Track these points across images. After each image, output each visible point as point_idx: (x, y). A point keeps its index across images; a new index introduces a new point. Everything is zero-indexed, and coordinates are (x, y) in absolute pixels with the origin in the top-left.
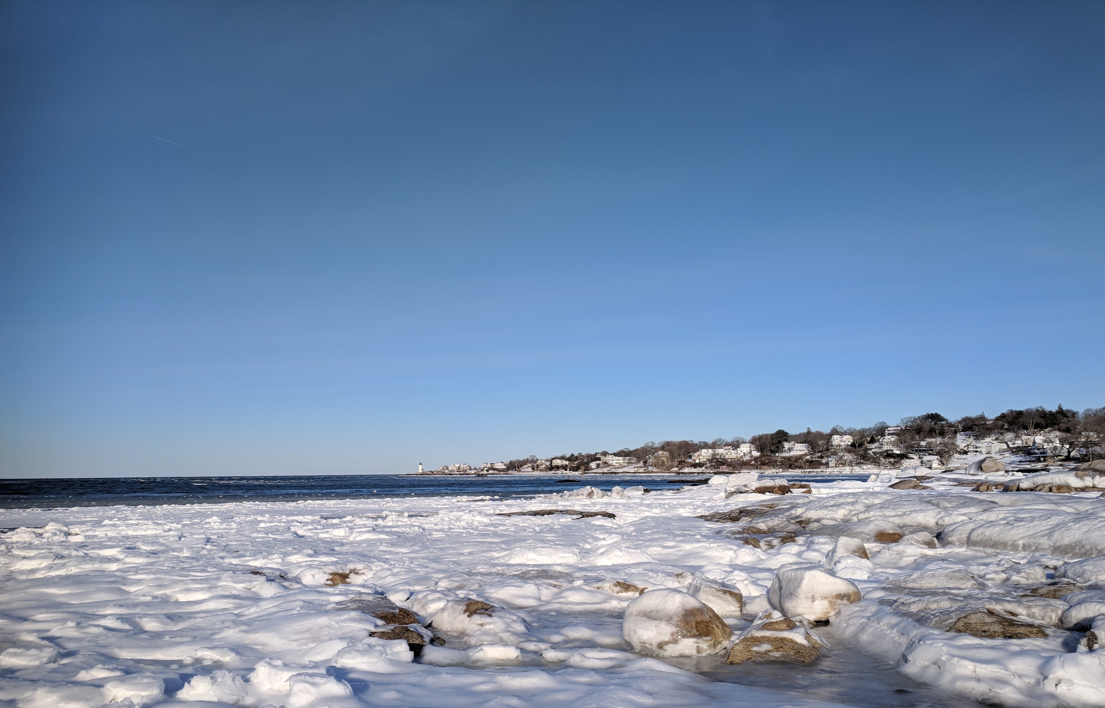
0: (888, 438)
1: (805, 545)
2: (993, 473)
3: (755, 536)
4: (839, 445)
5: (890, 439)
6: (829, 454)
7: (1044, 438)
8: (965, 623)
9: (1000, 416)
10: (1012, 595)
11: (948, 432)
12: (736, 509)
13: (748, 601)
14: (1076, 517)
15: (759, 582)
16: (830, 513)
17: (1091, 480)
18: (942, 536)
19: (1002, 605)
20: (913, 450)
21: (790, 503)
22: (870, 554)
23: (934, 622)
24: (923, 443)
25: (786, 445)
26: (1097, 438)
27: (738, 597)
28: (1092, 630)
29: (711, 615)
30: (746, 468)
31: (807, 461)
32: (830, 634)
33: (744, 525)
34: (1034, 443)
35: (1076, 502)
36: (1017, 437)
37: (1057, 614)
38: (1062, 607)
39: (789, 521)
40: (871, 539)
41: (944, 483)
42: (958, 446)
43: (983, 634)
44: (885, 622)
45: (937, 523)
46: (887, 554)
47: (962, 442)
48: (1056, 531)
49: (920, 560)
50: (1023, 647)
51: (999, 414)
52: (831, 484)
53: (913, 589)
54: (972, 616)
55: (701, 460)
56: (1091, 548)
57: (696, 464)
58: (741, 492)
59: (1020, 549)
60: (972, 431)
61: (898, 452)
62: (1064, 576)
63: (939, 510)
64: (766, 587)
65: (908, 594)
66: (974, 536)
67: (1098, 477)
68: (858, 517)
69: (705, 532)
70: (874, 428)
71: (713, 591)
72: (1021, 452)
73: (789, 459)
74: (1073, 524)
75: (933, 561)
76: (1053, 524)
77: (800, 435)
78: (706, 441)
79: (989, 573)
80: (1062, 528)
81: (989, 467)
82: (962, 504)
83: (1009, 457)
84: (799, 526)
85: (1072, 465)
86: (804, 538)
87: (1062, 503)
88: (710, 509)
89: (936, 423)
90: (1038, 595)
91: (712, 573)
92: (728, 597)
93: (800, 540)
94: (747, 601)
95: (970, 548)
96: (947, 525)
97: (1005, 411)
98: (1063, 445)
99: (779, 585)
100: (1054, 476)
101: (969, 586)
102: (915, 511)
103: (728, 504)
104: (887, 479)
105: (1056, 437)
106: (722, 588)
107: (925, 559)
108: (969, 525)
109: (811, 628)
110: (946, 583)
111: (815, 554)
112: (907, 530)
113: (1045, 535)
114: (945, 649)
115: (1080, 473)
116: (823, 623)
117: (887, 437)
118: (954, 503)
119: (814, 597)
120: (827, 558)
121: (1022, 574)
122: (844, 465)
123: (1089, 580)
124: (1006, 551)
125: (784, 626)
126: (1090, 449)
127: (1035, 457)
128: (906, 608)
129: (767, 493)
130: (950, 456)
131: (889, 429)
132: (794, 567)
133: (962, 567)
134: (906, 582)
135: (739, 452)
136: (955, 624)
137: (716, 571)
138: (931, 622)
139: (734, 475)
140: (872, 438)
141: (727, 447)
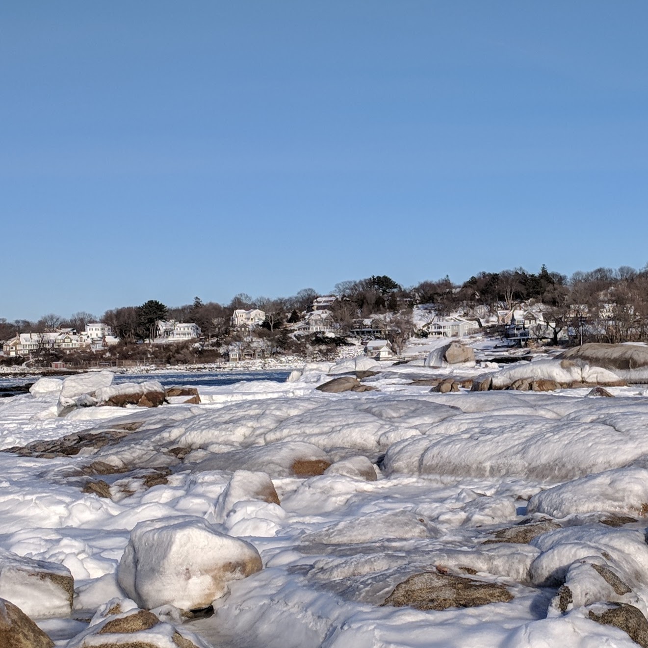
0: (318, 314)
1: (182, 487)
2: (460, 364)
3: (102, 478)
4: (245, 326)
5: (320, 315)
6: (229, 339)
7: (525, 313)
8: (407, 592)
9: (469, 282)
10: (473, 542)
11: (401, 304)
12: (73, 434)
13: (84, 588)
14: (556, 424)
15: (105, 555)
16: (223, 433)
17: (580, 372)
18: (385, 461)
19: (457, 559)
20: (353, 332)
21: (161, 421)
22: (283, 495)
23: (363, 594)
24: (367, 322)
25: (162, 326)
26: (588, 313)
27: (67, 584)
28: (565, 585)
29: (15, 617)
30: (95, 365)
31: (196, 351)
32: (215, 629)
33: (84, 460)
34: (513, 320)
35: (557, 403)
36: (492, 311)
37: (526, 565)
38: (531, 554)
39: (158, 451)
40: (283, 471)
41: (394, 381)
42: (415, 326)
43: (431, 605)
44: (295, 601)
45: (378, 443)
46: (307, 493)
47: (420, 320)
48: (531, 445)
49: (355, 499)
50: (480, 619)
51: (467, 279)
52: (231, 387)
53: (339, 545)
54: (416, 579)
55: (19, 353)
56: (573, 468)
57: (11, 359)
58: (86, 406)
59: (487, 473)
60: (433, 303)
61: (332, 335)
62: (539, 511)
63: (381, 422)
64: (116, 561)
65: (331, 554)
66: (428, 460)
67: (587, 367)
68: (265, 439)
69: (17, 475)
70: (296, 298)
71: (23, 577)
72: (497, 334)
73: (167, 347)
74: (552, 434)
75: (372, 500)
76: (527, 436)
77: (184, 309)
78: (28, 320)
79: (443, 513)
80: (538, 440)
81: (455, 356)
82: (414, 411)
83: (482, 341)
84: (173, 458)
85: (559, 350)
86: (181, 477)
87: (540, 406)
88: (29, 436)
89: (384, 292)
90: (505, 539)
91: (25, 545)
92: (49, 583)
93: (176, 479)
94: (81, 589)
95: (423, 477)
96: (393, 445)
97: (476, 275)
98: (548, 323)
99: (134, 558)
100: (535, 367)
101: (416, 534)
102: (348, 425)
103: (61, 427)
104: (314, 377)
105: (540, 312)
106: (37, 570)
107: (361, 498)
108: (422, 442)
109: (185, 622)
110: (384, 533)
111: (197, 501)
112: (336, 454)
113: (518, 453)
114: (377, 633)
115: (566, 362)
116: (204, 612)
117: (316, 312)
118: (402, 411)
119: (188, 572)
120: (215, 506)
121: (487, 511)
122: (252, 356)
123: (568, 513)
124: (469, 478)
125: (139, 623)
126: (581, 328)
127: (514, 340)
128: (326, 577)
129: (129, 406)
130: (404, 341)
131: (319, 299)
132: (158, 525)
133: (410, 506)
134: (328, 535)
135: (85, 337)
136: (393, 593)
137: (31, 541)
138: (360, 594)
139: (72, 377)
140: (294, 313)
141: (63, 330)
